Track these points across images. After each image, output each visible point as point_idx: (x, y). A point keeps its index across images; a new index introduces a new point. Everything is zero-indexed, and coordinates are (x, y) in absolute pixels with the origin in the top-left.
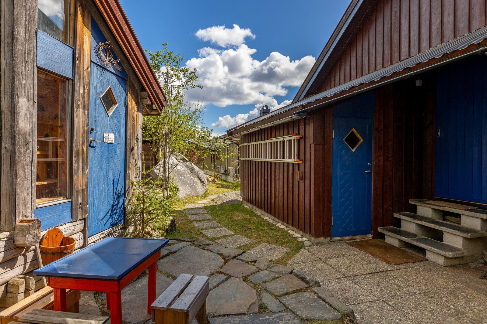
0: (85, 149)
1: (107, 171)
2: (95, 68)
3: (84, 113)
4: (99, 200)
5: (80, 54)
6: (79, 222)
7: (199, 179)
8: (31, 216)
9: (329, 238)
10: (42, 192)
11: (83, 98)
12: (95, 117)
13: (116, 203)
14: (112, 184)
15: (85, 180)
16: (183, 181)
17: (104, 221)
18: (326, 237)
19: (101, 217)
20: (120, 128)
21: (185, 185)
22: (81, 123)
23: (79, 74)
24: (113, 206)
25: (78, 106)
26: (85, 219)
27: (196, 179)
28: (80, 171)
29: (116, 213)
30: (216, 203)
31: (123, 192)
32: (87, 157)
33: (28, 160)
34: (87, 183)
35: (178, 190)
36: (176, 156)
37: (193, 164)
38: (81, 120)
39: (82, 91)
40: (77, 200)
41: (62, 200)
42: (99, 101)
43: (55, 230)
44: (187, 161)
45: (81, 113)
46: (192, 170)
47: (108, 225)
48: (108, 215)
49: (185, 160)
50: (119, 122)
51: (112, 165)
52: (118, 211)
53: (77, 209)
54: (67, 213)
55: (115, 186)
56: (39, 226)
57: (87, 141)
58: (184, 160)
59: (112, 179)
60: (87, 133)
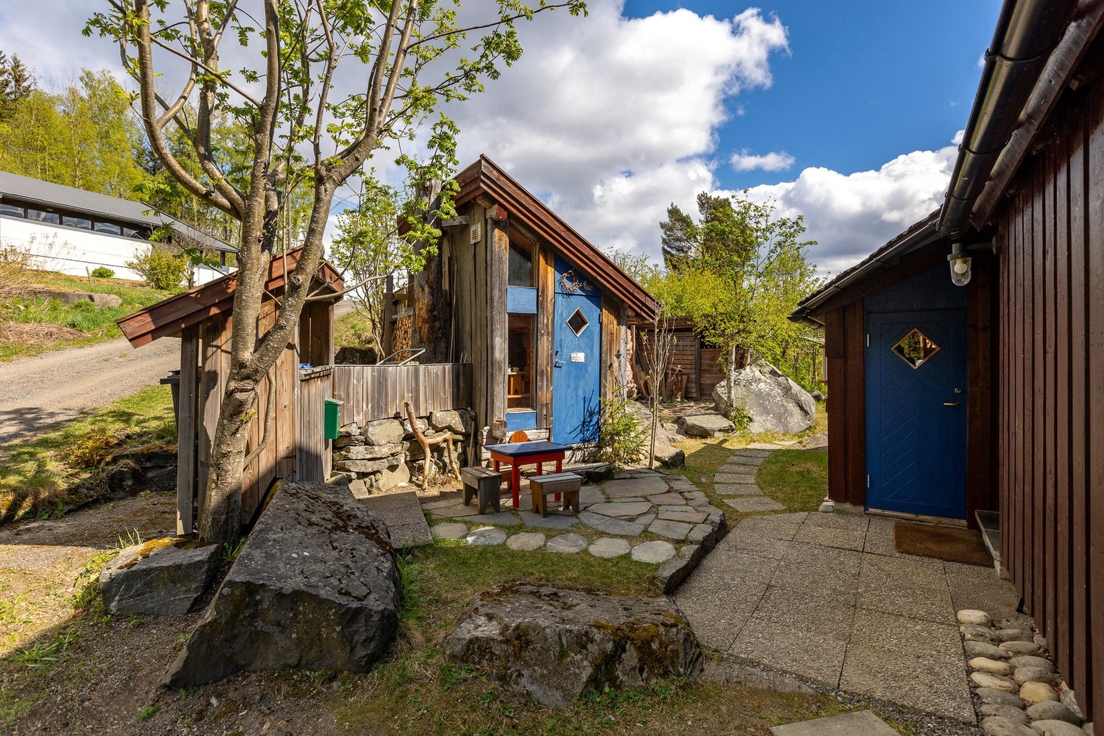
0: (549, 369)
1: (576, 388)
2: (560, 298)
3: (548, 339)
4: (567, 415)
5: (543, 292)
6: (543, 430)
7: (799, 406)
8: (503, 418)
9: (862, 508)
10: (512, 403)
11: (547, 326)
12: (561, 340)
13: (588, 420)
14: (582, 402)
15: (549, 396)
16: (765, 408)
17: (573, 435)
18: (855, 504)
19: (568, 430)
20: (593, 346)
21: (768, 413)
22: (545, 348)
23: (543, 308)
24: (584, 422)
25: (543, 335)
26: (549, 429)
27: (791, 406)
28: (545, 388)
29: (588, 430)
30: (804, 446)
31: (597, 410)
32: (551, 377)
33: (502, 380)
34: (552, 398)
35: (751, 420)
36: (761, 366)
37: (790, 381)
38: (545, 345)
39: (545, 321)
40: (542, 412)
41: (529, 410)
42: (565, 325)
43: (521, 432)
44: (779, 376)
45: (545, 340)
46: (787, 390)
47: (578, 439)
48: (578, 431)
49: (776, 372)
50: (592, 341)
51: (582, 383)
52: (591, 428)
53: (541, 419)
54: (533, 421)
55: (587, 404)
56: (505, 426)
57: (552, 362)
58: (773, 373)
59: (582, 396)
60: (551, 355)
